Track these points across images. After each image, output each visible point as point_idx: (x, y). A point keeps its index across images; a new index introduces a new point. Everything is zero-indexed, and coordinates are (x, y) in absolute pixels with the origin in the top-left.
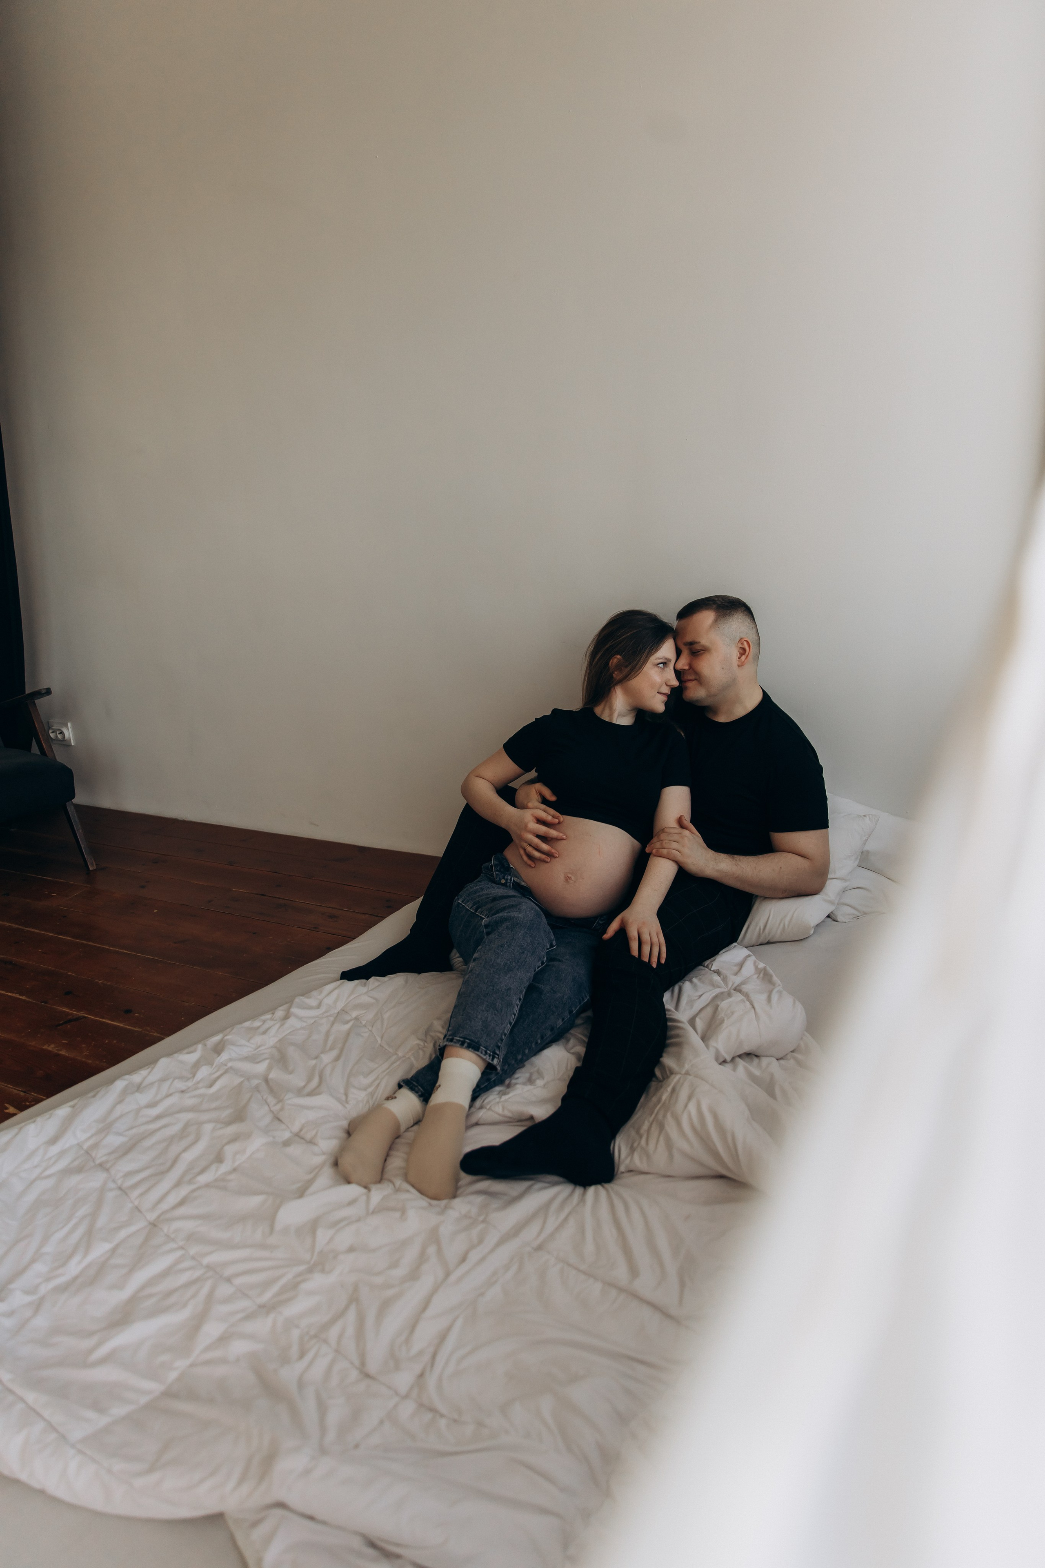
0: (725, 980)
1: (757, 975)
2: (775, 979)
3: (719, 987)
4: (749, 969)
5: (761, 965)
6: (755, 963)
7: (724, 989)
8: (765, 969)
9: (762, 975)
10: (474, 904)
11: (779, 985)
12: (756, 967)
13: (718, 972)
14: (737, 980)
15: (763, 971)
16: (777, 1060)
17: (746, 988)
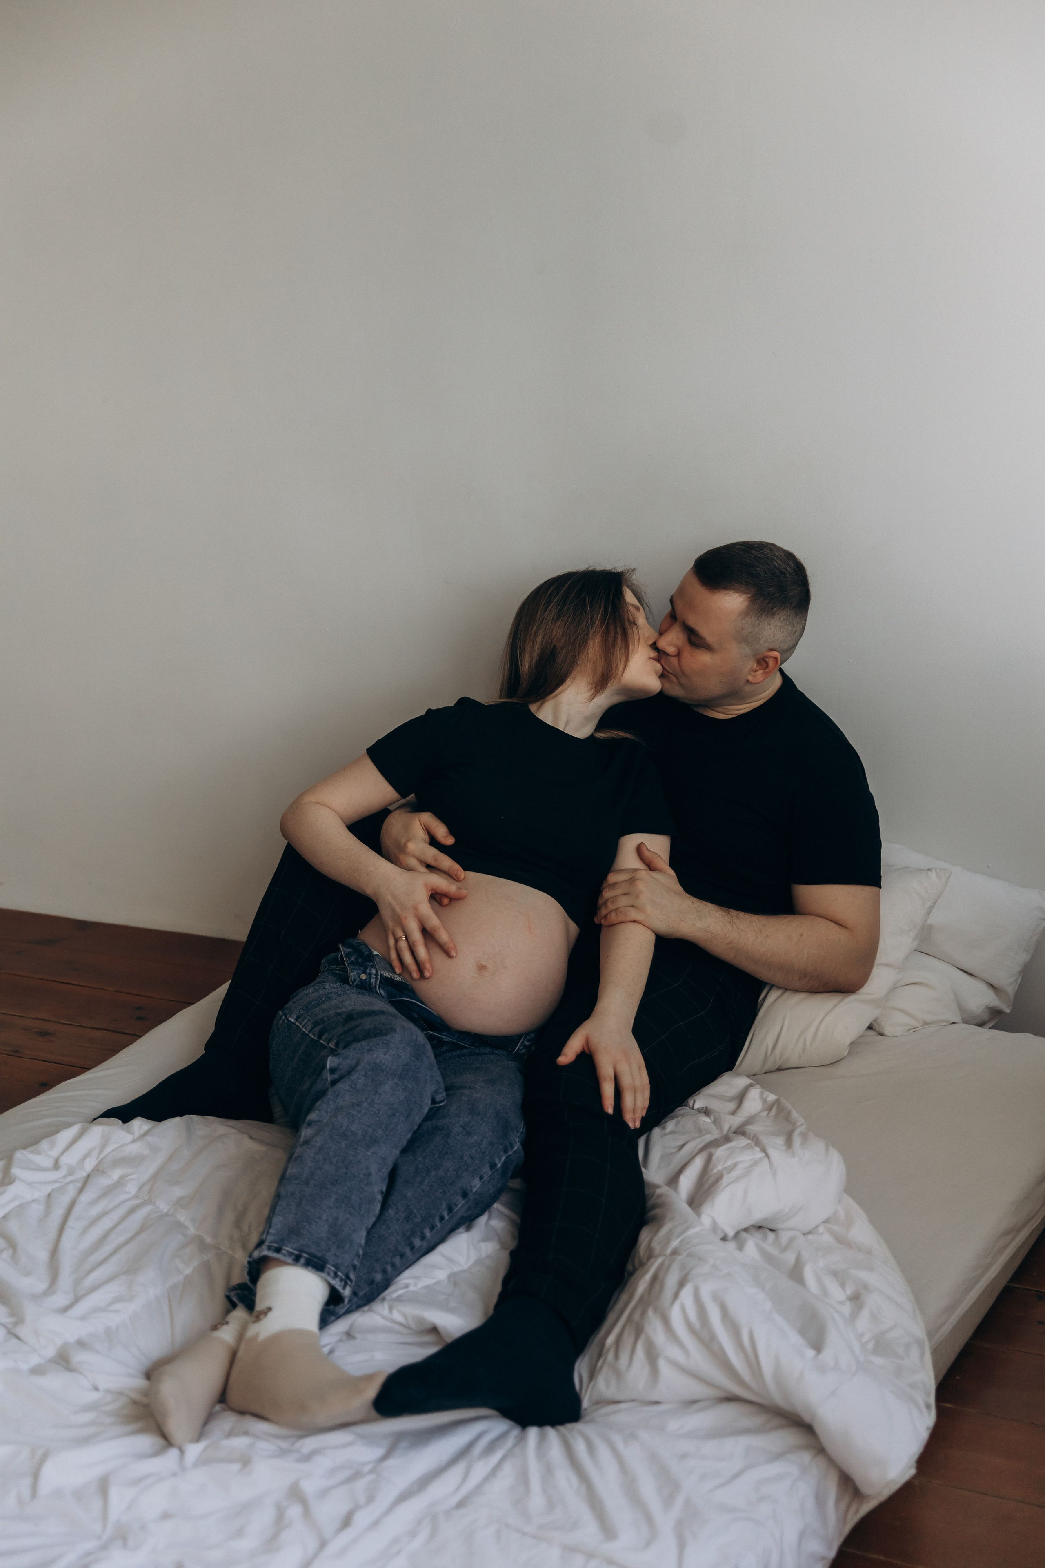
0: (717, 1122)
1: (765, 1113)
2: (795, 1114)
3: (709, 1133)
4: (754, 1102)
5: (772, 1097)
6: (761, 1095)
7: (715, 1134)
8: (777, 1102)
9: (774, 1111)
10: (316, 1024)
11: (802, 1124)
12: (764, 1101)
13: (706, 1112)
14: (736, 1121)
15: (775, 1107)
16: (804, 1234)
17: (752, 1129)
